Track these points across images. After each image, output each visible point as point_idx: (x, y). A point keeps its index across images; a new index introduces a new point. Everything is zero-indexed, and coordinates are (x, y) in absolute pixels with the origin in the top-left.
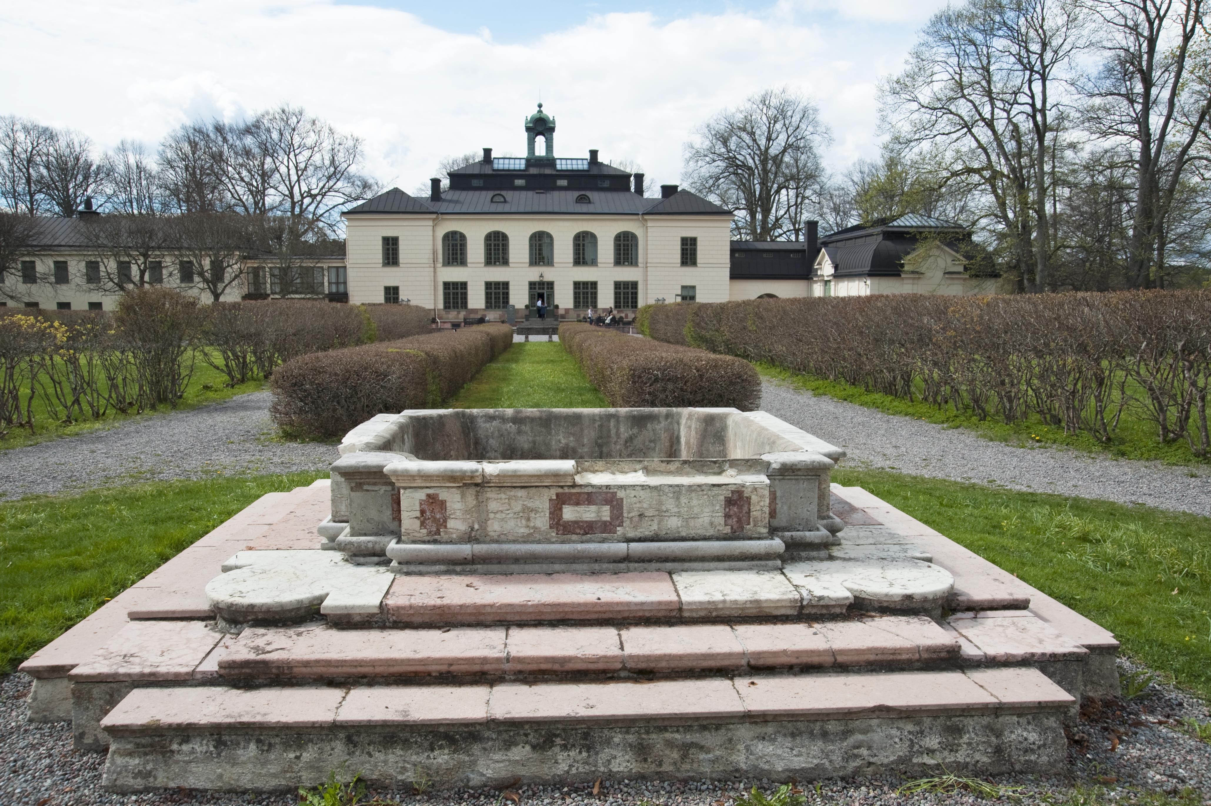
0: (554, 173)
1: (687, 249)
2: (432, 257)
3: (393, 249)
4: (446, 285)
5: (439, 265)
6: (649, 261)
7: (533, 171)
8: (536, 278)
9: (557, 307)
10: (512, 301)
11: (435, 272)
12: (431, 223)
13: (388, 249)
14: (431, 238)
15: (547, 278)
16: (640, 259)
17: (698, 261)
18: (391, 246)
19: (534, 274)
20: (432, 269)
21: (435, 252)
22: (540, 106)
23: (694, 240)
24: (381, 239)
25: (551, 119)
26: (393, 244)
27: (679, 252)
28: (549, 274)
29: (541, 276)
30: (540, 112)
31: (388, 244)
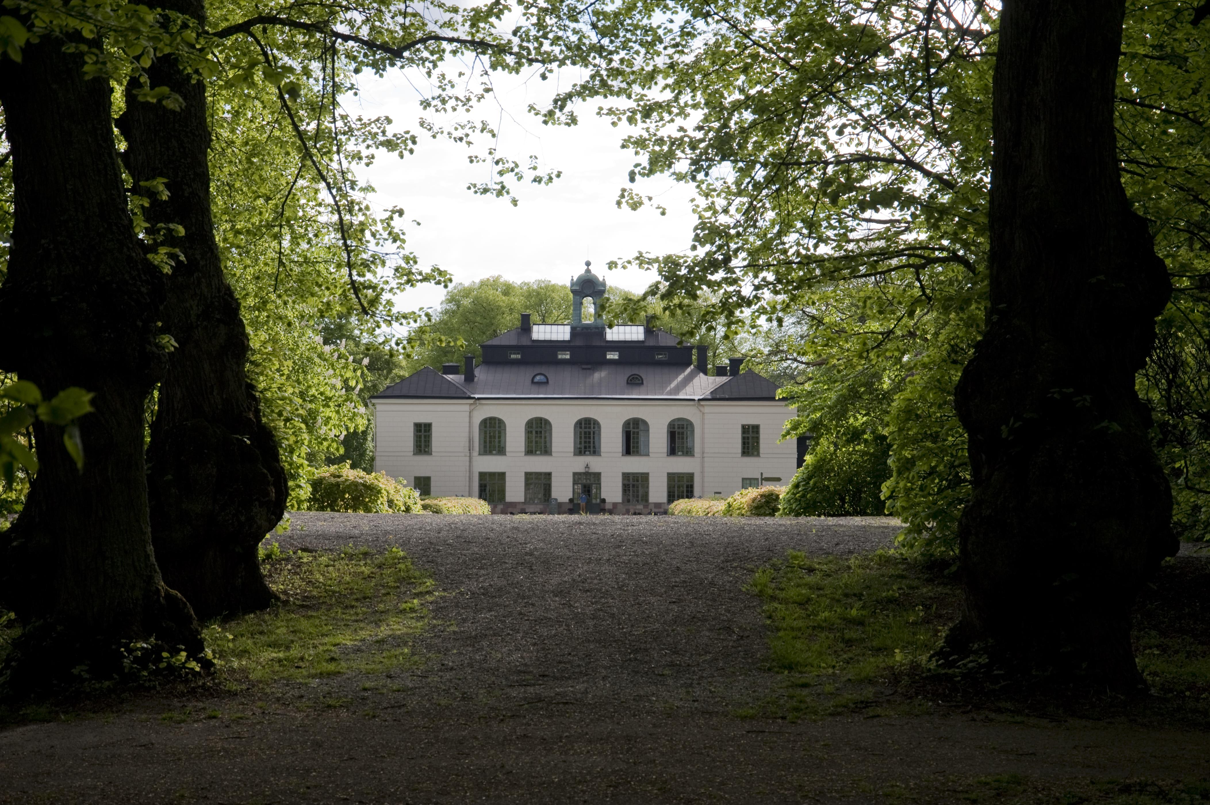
0: (603, 344)
1: (748, 438)
2: (467, 445)
3: (425, 436)
4: (482, 475)
5: (475, 453)
6: (706, 450)
7: (578, 343)
8: (581, 469)
9: (604, 501)
10: (554, 495)
11: (470, 461)
12: (467, 408)
13: (420, 437)
14: (468, 425)
15: (594, 469)
16: (697, 449)
17: (761, 451)
18: (423, 434)
19: (580, 464)
20: (468, 459)
21: (470, 441)
22: (588, 264)
23: (756, 429)
24: (412, 425)
25: (601, 279)
26: (425, 431)
27: (740, 441)
28: (595, 464)
29: (587, 467)
30: (588, 271)
31: (420, 431)
